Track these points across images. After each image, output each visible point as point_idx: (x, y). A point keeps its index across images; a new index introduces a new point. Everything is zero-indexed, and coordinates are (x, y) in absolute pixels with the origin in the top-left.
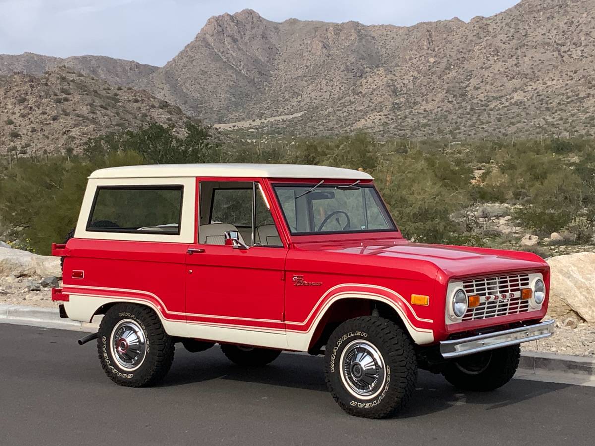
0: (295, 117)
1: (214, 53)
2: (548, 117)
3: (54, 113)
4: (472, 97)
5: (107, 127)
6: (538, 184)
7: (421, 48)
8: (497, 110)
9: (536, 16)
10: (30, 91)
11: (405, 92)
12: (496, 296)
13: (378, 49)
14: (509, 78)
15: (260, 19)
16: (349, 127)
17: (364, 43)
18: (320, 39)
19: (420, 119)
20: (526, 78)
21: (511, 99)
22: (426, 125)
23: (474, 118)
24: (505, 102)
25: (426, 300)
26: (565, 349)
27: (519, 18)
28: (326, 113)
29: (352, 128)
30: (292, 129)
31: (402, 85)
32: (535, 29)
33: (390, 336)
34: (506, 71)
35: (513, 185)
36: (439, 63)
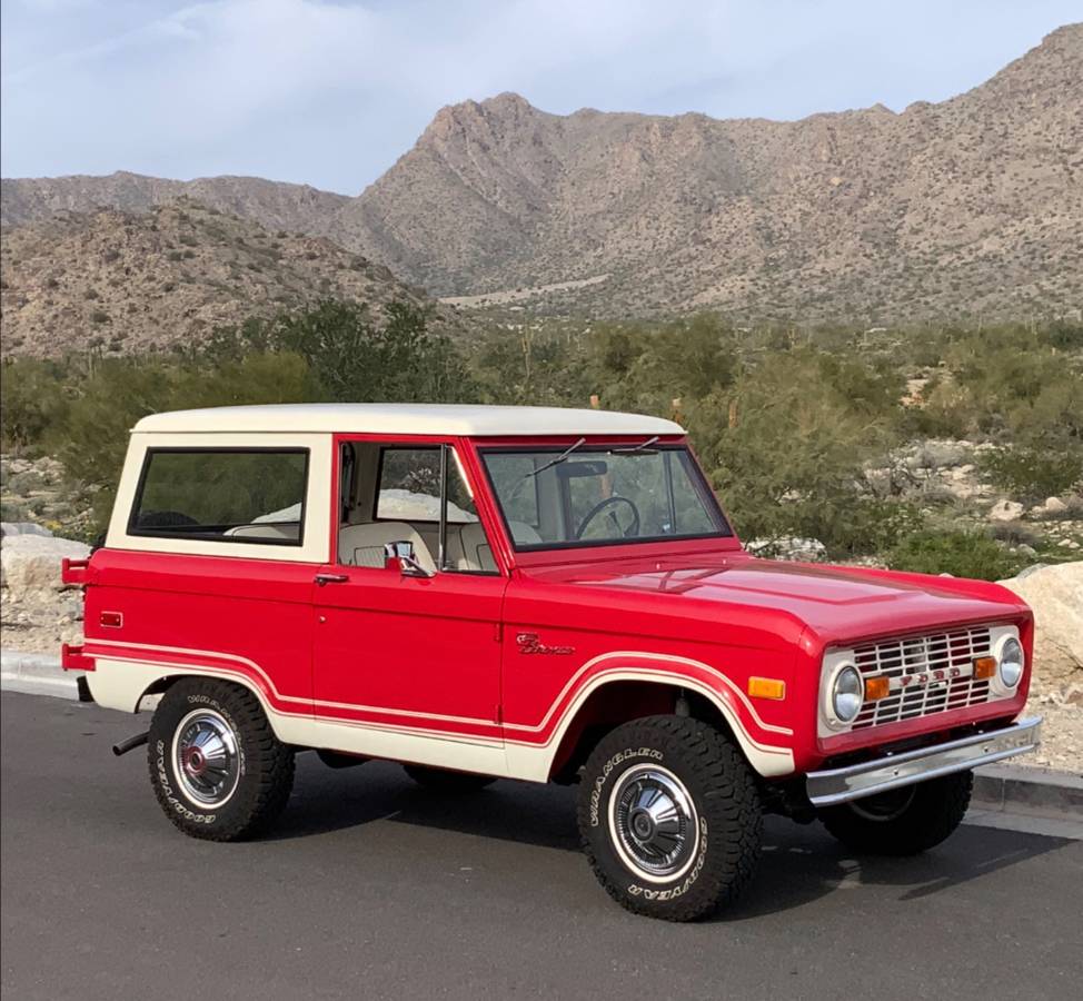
0: (592, 285)
1: (448, 171)
2: (1044, 283)
3: (168, 279)
4: (908, 247)
5: (261, 303)
6: (1023, 405)
7: (815, 159)
8: (953, 271)
9: (1024, 100)
10: (125, 240)
11: (787, 238)
12: (922, 676)
13: (738, 161)
14: (974, 212)
15: (529, 110)
16: (687, 301)
17: (714, 151)
18: (638, 145)
19: (814, 287)
20: (1005, 212)
21: (977, 249)
22: (824, 298)
23: (911, 285)
24: (966, 257)
25: (779, 689)
26: (1064, 758)
27: (993, 105)
28: (646, 277)
29: (693, 304)
30: (586, 305)
31: (782, 226)
32: (1022, 125)
33: (707, 758)
34: (969, 199)
35: (979, 406)
36: (849, 186)
